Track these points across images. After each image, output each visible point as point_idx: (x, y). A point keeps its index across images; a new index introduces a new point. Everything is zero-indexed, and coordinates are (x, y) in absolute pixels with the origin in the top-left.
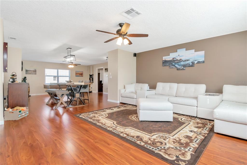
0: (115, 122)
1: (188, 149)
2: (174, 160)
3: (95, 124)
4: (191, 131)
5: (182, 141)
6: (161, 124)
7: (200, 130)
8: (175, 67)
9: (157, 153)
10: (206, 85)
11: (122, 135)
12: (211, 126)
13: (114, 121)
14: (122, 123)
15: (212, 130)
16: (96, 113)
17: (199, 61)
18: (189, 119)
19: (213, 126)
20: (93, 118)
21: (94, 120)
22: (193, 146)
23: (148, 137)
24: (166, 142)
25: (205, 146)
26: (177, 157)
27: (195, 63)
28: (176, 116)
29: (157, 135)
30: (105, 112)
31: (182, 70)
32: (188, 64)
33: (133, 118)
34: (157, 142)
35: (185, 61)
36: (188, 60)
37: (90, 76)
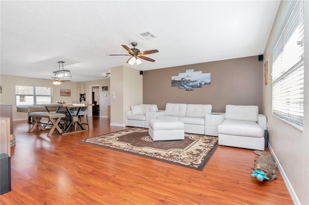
0: (129, 144)
1: (199, 157)
2: (190, 165)
3: (109, 147)
4: (201, 146)
5: (194, 153)
6: (174, 142)
7: (207, 144)
8: (184, 87)
9: (175, 162)
10: (212, 105)
11: (140, 153)
12: (216, 141)
13: (127, 143)
14: (136, 144)
15: (216, 144)
16: (104, 137)
17: (206, 82)
18: (198, 137)
19: (217, 141)
20: (103, 142)
21: (105, 144)
22: (203, 155)
23: (166, 152)
24: (181, 155)
25: (212, 154)
26: (191, 163)
27: (203, 84)
28: (187, 135)
29: (173, 151)
30: (113, 136)
31: (190, 90)
32: (196, 85)
33: (146, 139)
34: (174, 155)
35: (193, 82)
36: (196, 81)
37: (81, 95)
